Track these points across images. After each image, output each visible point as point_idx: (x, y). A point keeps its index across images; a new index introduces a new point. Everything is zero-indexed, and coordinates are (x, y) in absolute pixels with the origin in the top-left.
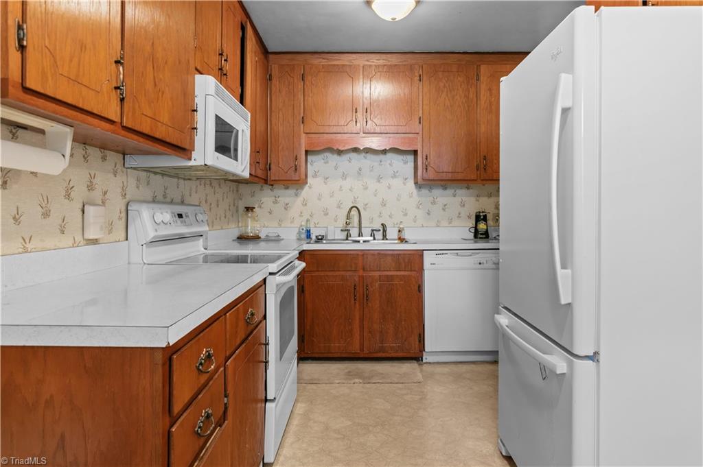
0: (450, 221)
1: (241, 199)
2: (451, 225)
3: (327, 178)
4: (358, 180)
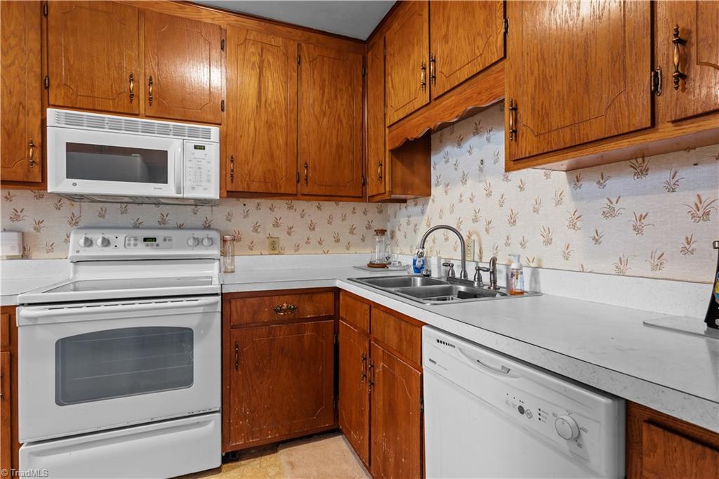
0: (658, 261)
1: (389, 221)
2: (658, 274)
3: (448, 185)
4: (480, 181)
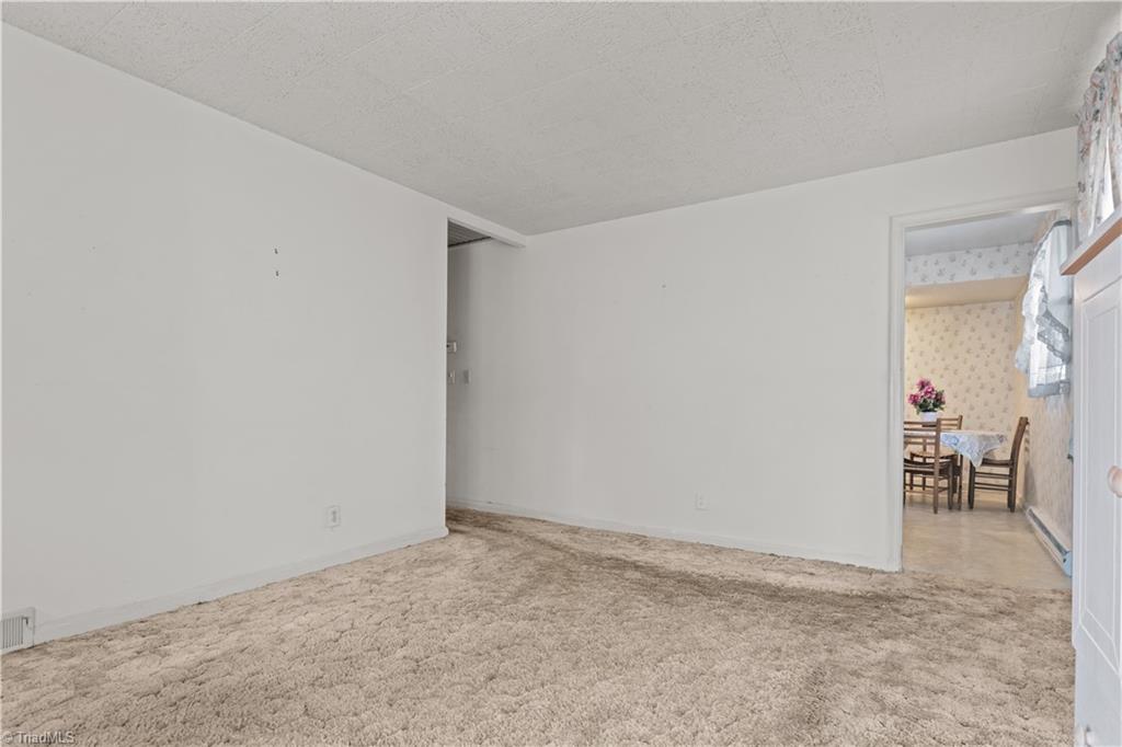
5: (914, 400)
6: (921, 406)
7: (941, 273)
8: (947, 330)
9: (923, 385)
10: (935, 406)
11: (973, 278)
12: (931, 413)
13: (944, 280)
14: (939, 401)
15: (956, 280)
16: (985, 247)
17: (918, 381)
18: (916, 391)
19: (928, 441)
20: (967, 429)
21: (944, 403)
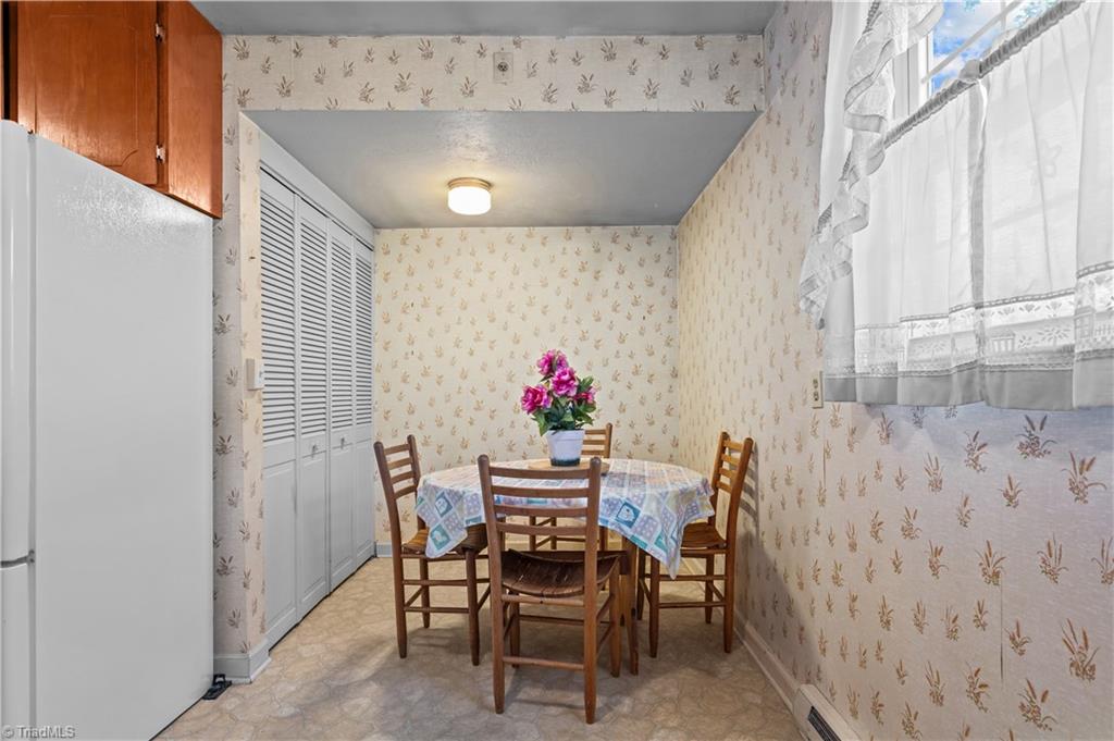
5: (533, 400)
6: (548, 417)
7: (585, 88)
8: (582, 269)
9: (551, 364)
10: (576, 414)
11: (652, 106)
12: (569, 434)
13: (593, 103)
14: (583, 400)
15: (617, 107)
16: (674, 33)
17: (539, 356)
18: (536, 380)
19: (562, 522)
20: (640, 505)
21: (592, 407)
